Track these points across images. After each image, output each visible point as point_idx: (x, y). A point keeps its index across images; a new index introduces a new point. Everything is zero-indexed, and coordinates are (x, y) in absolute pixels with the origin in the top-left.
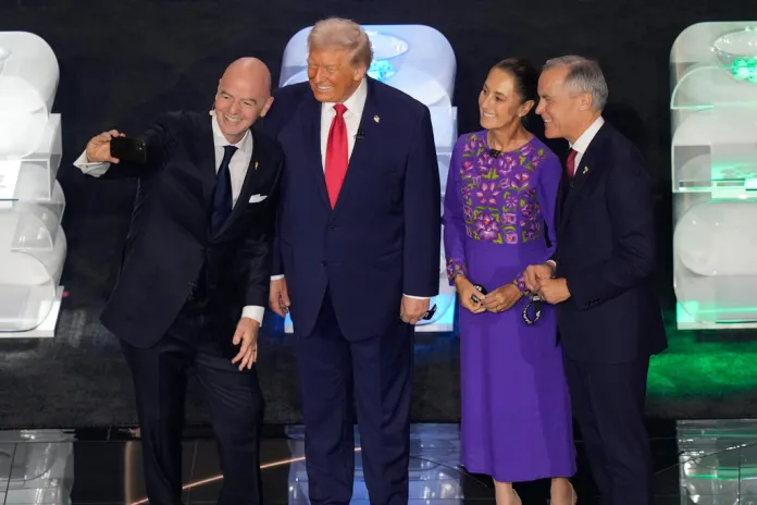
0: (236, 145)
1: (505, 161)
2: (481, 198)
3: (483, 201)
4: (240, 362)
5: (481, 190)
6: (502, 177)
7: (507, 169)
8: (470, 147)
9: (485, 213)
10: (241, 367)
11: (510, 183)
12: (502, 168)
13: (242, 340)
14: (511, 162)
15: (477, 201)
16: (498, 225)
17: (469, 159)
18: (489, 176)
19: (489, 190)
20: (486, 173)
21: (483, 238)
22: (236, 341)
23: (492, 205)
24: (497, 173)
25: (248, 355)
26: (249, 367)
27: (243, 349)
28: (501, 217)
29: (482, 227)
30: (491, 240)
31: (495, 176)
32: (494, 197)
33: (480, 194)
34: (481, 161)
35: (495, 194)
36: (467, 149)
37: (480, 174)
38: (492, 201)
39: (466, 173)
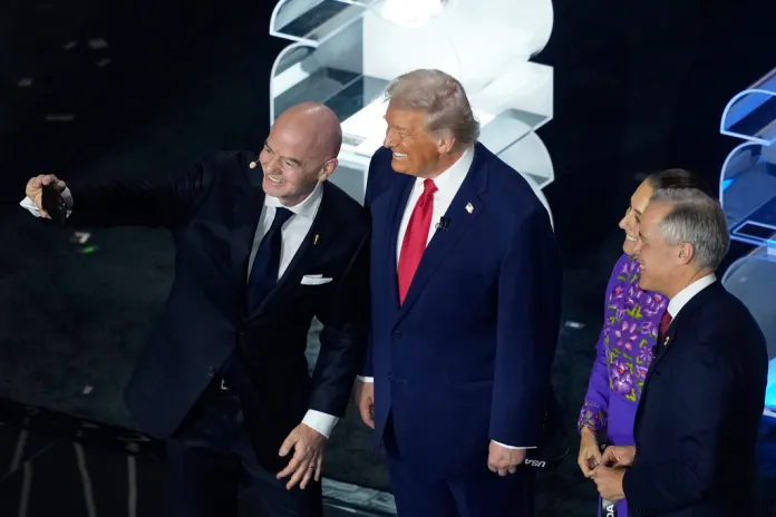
0: (291, 209)
1: (654, 299)
2: (618, 339)
3: (620, 344)
4: (288, 478)
5: (620, 328)
6: (646, 318)
7: (654, 310)
8: (629, 268)
9: (621, 360)
10: (289, 485)
11: (651, 328)
12: (649, 307)
13: (292, 451)
14: (659, 302)
15: (614, 340)
16: (632, 378)
17: (623, 284)
18: (632, 313)
19: (628, 330)
20: (631, 308)
21: (616, 388)
22: (283, 451)
23: (627, 351)
24: (642, 312)
25: (300, 470)
26: (302, 485)
27: (293, 463)
28: (635, 369)
29: (617, 375)
30: (623, 394)
31: (638, 315)
32: (631, 341)
33: (618, 333)
34: (631, 291)
35: (633, 338)
36: (625, 270)
37: (625, 307)
38: (628, 346)
39: (613, 303)
